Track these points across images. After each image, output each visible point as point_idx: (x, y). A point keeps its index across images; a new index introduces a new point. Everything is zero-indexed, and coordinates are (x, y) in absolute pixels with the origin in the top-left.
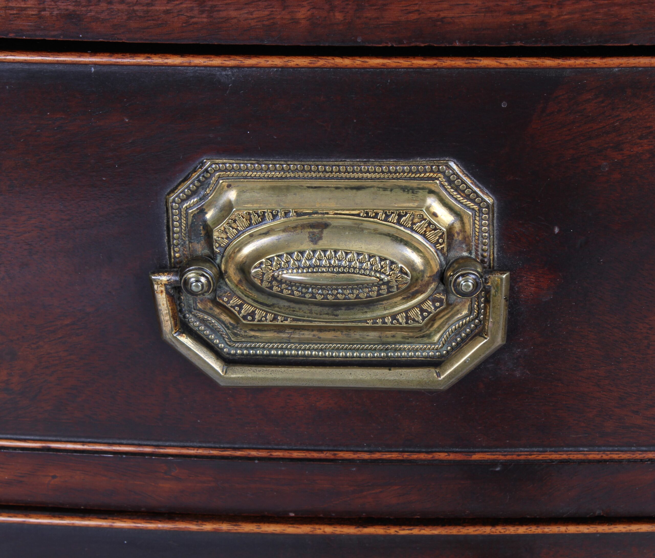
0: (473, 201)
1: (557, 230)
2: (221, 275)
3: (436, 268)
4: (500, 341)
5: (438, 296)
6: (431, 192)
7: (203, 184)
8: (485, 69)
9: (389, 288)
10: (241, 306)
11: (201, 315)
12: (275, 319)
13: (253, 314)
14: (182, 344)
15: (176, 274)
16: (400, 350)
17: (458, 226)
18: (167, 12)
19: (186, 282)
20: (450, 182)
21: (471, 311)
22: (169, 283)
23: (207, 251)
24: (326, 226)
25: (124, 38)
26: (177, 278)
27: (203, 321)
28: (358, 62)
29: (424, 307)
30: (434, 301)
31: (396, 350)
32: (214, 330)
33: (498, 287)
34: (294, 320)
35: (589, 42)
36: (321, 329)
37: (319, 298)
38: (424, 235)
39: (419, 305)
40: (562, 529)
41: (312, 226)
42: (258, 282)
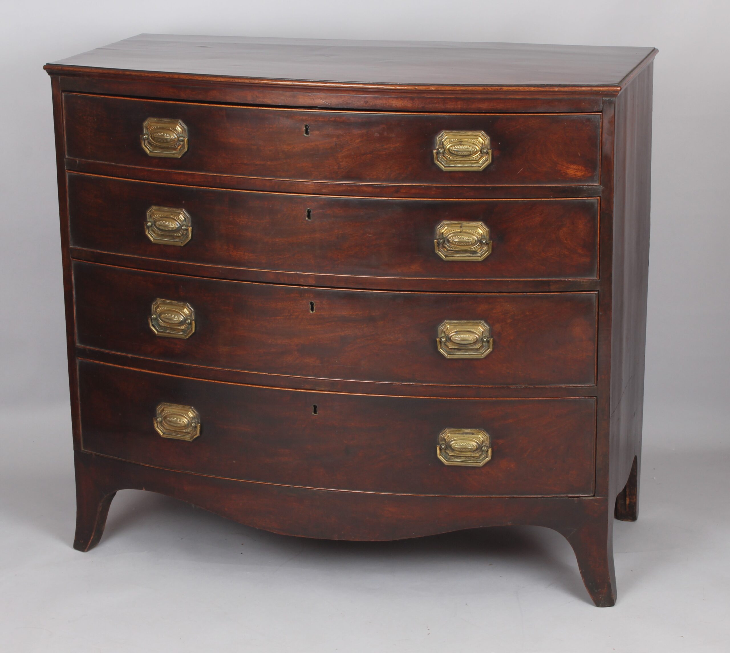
0: (486, 138)
1: (500, 143)
2: (445, 151)
3: (480, 150)
4: (490, 162)
5: (480, 154)
6: (480, 136)
7: (442, 135)
8: (488, 115)
9: (472, 152)
10: (448, 156)
11: (441, 159)
12: (453, 159)
13: (449, 158)
14: (437, 163)
15: (437, 150)
16: (474, 165)
17: (483, 142)
18: (438, 106)
19: (439, 151)
20: (482, 135)
21: (486, 158)
22: (436, 152)
23: (442, 147)
24: (462, 142)
25: (431, 111)
26: (437, 151)
27: (441, 160)
28: (468, 114)
29: (478, 156)
30: (480, 155)
31: (473, 165)
32: (443, 162)
33: (490, 152)
34: (457, 159)
35: (504, 111)
36: (461, 161)
37: (461, 154)
38: (478, 143)
39: (477, 156)
40: (502, 200)
41: (460, 142)
42: (451, 151)
